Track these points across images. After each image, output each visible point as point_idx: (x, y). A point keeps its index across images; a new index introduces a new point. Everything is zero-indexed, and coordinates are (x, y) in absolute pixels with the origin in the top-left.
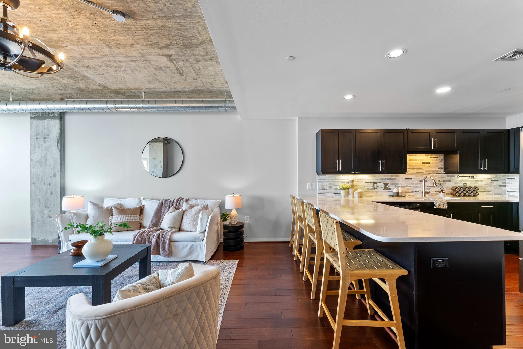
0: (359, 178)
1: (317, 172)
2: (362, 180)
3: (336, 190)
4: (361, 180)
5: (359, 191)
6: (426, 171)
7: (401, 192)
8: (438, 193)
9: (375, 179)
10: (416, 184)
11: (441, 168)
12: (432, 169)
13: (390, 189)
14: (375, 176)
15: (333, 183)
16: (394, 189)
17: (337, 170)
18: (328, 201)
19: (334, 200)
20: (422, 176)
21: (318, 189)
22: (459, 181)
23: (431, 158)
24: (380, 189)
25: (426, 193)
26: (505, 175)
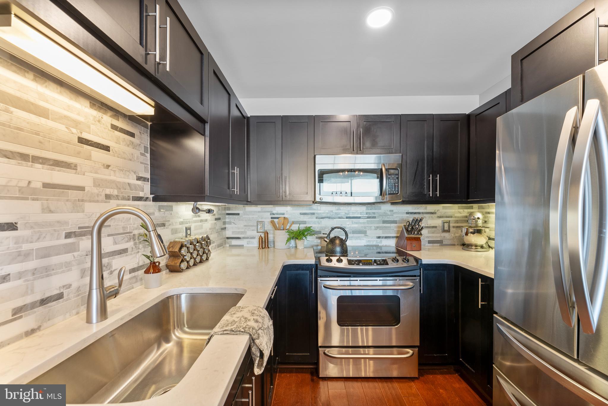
6: (97, 183)
11: (145, 180)
12: (118, 179)
22: (180, 224)
23: (114, 127)
25: (107, 295)
26: (225, 209)
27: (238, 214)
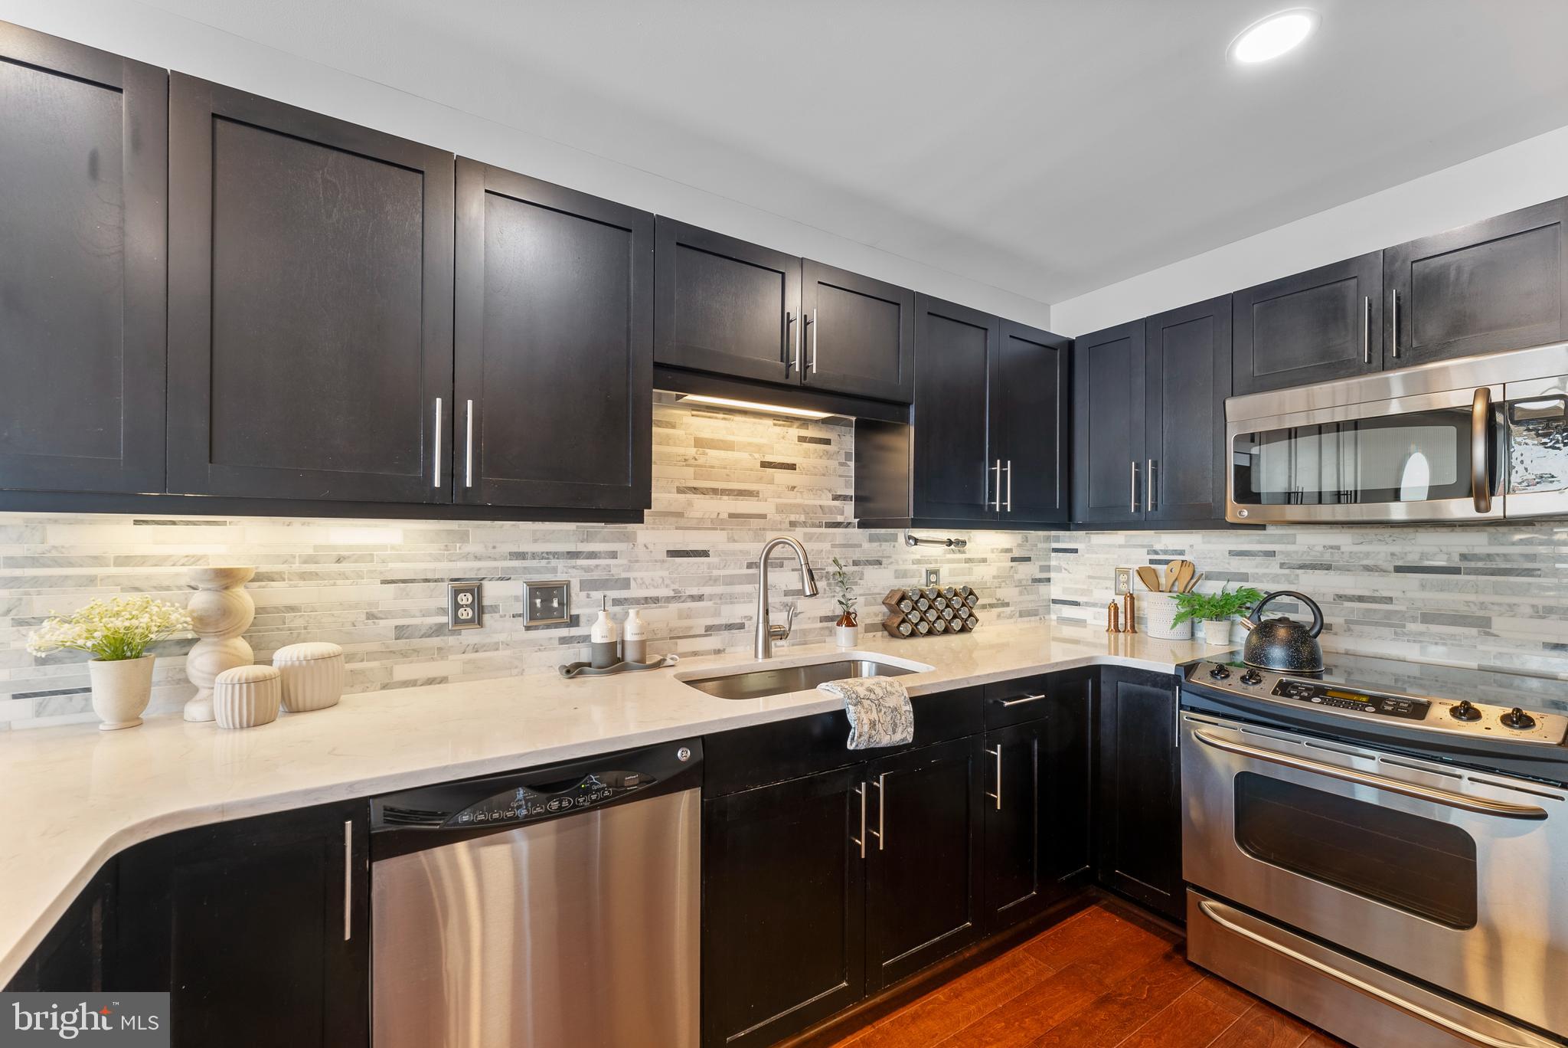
0: (315, 547)
2: (344, 567)
4: (339, 561)
6: (780, 509)
7: (636, 638)
8: (830, 624)
9: (466, 557)
10: (731, 580)
11: (845, 498)
12: (807, 502)
13: (574, 621)
14: (464, 537)
16: (592, 620)
20: (758, 535)
22: (913, 563)
23: (802, 439)
24: (505, 626)
25: (773, 634)
26: (1048, 539)
27: (1075, 551)
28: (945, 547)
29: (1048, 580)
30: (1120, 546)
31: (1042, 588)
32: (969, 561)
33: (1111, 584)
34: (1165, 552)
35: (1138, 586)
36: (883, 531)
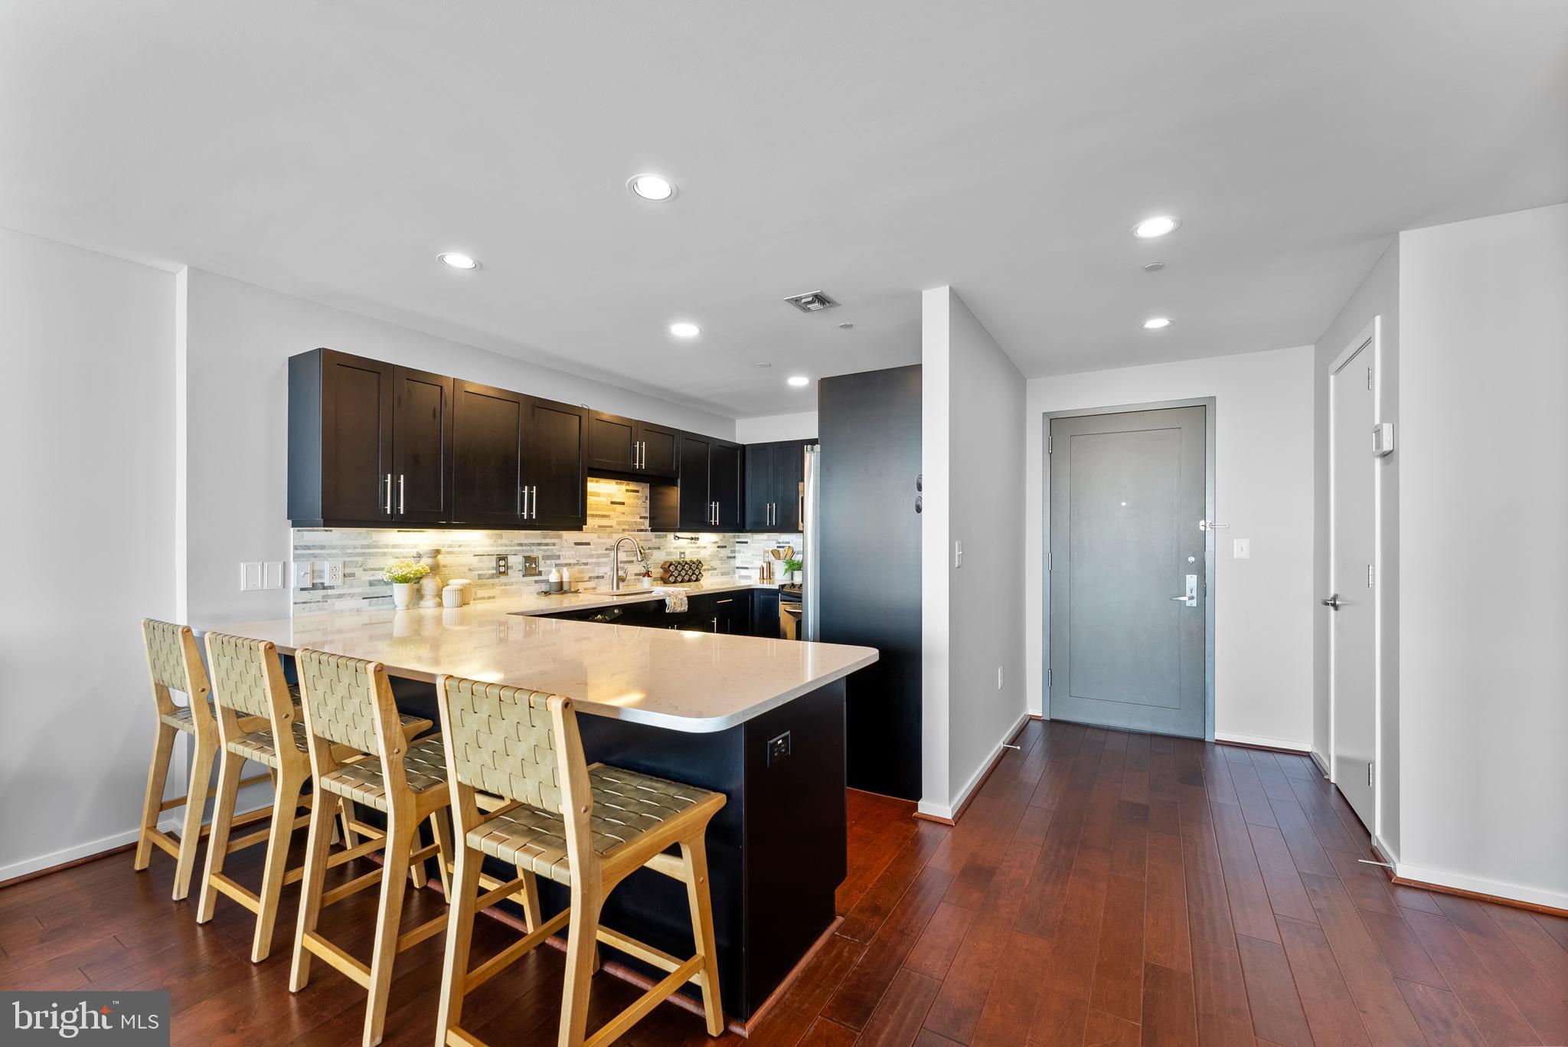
0: (453, 541)
1: (288, 519)
2: (462, 548)
3: (371, 584)
4: (460, 547)
5: (456, 583)
6: (619, 523)
7: (568, 580)
9: (502, 545)
10: (599, 556)
11: (645, 518)
12: (629, 520)
14: (501, 537)
15: (360, 559)
16: (550, 572)
17: (389, 512)
18: (340, 631)
19: (364, 625)
20: (610, 536)
21: (293, 583)
22: (674, 548)
23: (627, 491)
24: (515, 575)
25: (621, 579)
26: (734, 536)
27: (747, 542)
28: (689, 540)
29: (735, 557)
30: (766, 540)
31: (732, 561)
32: (698, 547)
33: (762, 558)
34: (783, 543)
35: (771, 558)
36: (661, 533)
